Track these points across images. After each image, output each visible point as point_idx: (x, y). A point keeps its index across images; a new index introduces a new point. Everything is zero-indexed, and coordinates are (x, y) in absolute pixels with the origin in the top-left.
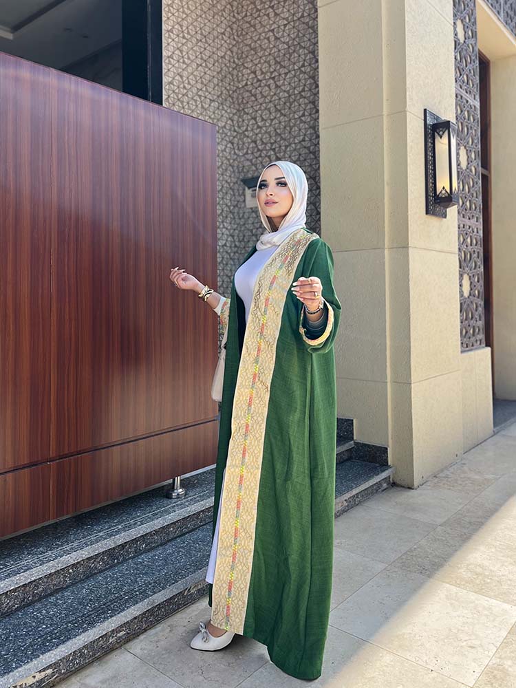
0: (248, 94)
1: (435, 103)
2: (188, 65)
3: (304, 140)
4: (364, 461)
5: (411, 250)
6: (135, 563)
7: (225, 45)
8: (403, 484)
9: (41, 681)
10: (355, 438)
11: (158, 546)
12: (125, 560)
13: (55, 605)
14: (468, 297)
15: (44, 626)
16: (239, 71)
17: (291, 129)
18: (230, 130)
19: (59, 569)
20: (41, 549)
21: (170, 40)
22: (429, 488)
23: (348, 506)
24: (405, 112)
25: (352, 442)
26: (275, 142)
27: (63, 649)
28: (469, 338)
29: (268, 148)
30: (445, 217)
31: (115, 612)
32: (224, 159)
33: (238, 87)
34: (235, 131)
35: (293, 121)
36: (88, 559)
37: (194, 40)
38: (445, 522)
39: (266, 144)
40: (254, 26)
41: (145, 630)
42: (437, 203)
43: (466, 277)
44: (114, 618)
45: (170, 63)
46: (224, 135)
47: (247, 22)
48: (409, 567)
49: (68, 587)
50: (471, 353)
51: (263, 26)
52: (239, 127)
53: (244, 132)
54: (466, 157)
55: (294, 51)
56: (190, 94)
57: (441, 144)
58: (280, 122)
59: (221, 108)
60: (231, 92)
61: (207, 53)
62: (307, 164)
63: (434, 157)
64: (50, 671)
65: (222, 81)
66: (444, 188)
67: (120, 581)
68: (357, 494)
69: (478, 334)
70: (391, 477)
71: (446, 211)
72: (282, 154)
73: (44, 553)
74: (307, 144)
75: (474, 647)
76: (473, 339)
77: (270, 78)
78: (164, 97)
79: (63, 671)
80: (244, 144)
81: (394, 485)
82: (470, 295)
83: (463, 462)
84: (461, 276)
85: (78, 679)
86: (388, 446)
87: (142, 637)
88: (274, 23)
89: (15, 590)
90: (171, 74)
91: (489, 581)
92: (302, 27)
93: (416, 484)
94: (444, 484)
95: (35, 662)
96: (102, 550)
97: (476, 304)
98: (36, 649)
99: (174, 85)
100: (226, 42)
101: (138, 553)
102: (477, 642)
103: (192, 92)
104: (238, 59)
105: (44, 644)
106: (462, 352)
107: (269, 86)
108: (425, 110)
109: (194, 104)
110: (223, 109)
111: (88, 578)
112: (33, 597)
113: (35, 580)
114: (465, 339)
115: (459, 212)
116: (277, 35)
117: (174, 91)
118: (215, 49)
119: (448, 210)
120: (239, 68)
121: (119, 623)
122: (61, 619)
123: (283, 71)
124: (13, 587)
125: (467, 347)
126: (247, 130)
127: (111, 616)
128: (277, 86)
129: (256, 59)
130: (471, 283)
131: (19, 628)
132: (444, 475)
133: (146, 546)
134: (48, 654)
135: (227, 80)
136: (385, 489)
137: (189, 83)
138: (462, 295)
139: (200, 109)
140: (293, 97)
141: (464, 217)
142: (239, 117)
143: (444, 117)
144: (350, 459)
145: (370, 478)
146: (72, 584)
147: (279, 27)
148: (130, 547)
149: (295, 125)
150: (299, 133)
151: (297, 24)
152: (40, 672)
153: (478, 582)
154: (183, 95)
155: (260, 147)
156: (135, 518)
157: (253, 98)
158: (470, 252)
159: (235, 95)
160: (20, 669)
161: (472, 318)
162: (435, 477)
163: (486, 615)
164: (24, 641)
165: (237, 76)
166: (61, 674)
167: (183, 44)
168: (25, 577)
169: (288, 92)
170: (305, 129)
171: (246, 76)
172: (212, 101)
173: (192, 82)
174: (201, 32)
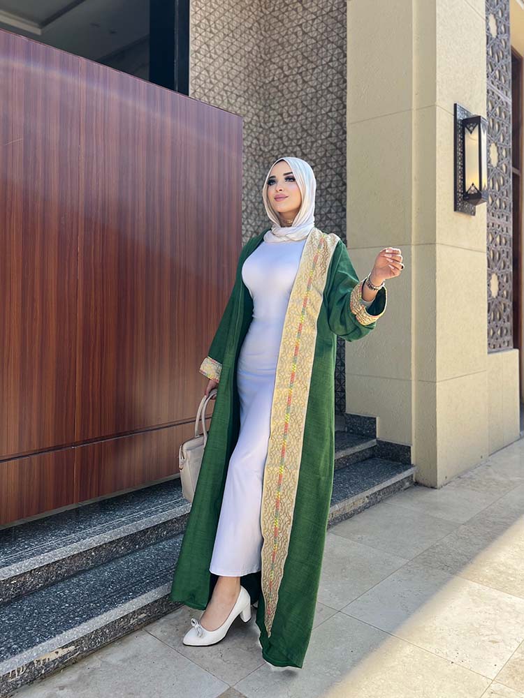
0: (275, 90)
1: (466, 98)
2: (215, 60)
3: (330, 136)
4: (387, 459)
5: (438, 247)
6: (156, 550)
7: (253, 40)
8: (426, 484)
9: (64, 657)
10: (377, 436)
11: (179, 534)
12: (146, 546)
13: (79, 586)
14: (497, 297)
15: (67, 605)
16: (265, 67)
17: (318, 125)
18: (256, 126)
19: (81, 551)
20: (64, 531)
21: (197, 35)
22: (452, 488)
23: (369, 502)
24: (434, 106)
25: (375, 440)
26: (302, 138)
27: (86, 627)
28: (497, 339)
29: (294, 144)
30: (474, 214)
31: (136, 594)
32: (249, 154)
33: (264, 83)
34: (261, 127)
35: (320, 117)
36: (110, 542)
37: (221, 35)
38: (468, 521)
39: (292, 140)
40: (282, 21)
41: (166, 614)
42: (465, 199)
43: (494, 277)
44: (135, 600)
45: (197, 57)
46: (249, 131)
47: (275, 17)
48: (430, 563)
49: (90, 569)
50: (499, 354)
51: (291, 21)
52: (265, 123)
53: (270, 128)
54: (497, 154)
55: (322, 46)
56: (216, 89)
57: (471, 140)
58: (306, 118)
59: (247, 103)
60: (257, 88)
61: (234, 48)
62: (333, 160)
63: (463, 152)
64: (72, 648)
65: (248, 76)
66: (473, 184)
67: (142, 565)
68: (379, 491)
69: (506, 335)
70: (414, 476)
71: (475, 208)
72: (308, 150)
73: (67, 535)
74: (334, 140)
75: (496, 642)
76: (500, 340)
77: (297, 73)
78: (191, 92)
79: (85, 649)
80: (269, 139)
81: (417, 484)
82: (498, 295)
83: (488, 463)
84: (489, 275)
85: (100, 657)
86: (412, 445)
87: (162, 620)
88: (302, 17)
89: (39, 569)
90: (198, 69)
91: (512, 579)
92: (330, 21)
93: (440, 482)
94: (468, 485)
95: (58, 637)
96: (123, 535)
97: (504, 304)
98: (60, 626)
99: (200, 80)
100: (253, 37)
101: (160, 539)
102: (498, 638)
103: (219, 87)
104: (266, 55)
105: (67, 621)
106: (489, 353)
107: (296, 82)
108: (455, 105)
109: (220, 98)
110: (249, 105)
111: (109, 561)
112: (56, 577)
113: (59, 561)
114: (492, 340)
115: (488, 211)
116: (305, 30)
117: (200, 86)
118: (242, 44)
119: (477, 207)
120: (266, 64)
121: (141, 605)
122: (84, 598)
123: (310, 66)
124: (37, 566)
125: (494, 348)
126: (273, 126)
127: (133, 598)
128: (304, 82)
129: (283, 55)
130: (500, 283)
131: (43, 606)
132: (468, 476)
133: (167, 533)
134: (71, 631)
135: (254, 76)
136: (408, 488)
137: (215, 78)
138: (490, 295)
139: (226, 104)
140: (320, 92)
141: (493, 216)
142: (265, 113)
143: (474, 112)
144: (372, 457)
145: (393, 475)
147: (307, 21)
148: (151, 533)
149: (321, 121)
150: (326, 129)
151: (326, 19)
152: (63, 648)
153: (501, 579)
154: (210, 90)
155: (286, 143)
156: (157, 505)
157: (280, 94)
158: (499, 251)
159: (261, 91)
160: (43, 644)
161: (500, 319)
162: (459, 477)
163: (509, 612)
164: (48, 617)
165: (264, 71)
166: (82, 651)
167: (210, 39)
168: (49, 557)
169: (315, 87)
170: (332, 125)
171: (273, 71)
172: (238, 96)
173: (219, 77)
174: (229, 26)
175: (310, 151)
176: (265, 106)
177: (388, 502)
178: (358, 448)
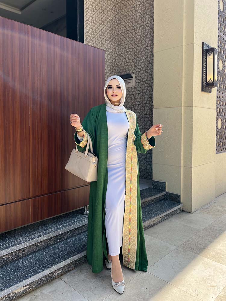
0: (122, 37)
1: (208, 39)
2: (95, 24)
3: (147, 58)
4: (170, 200)
5: (194, 108)
6: (67, 242)
8: (187, 211)
9: (24, 291)
10: (166, 190)
11: (77, 235)
12: (63, 241)
13: (32, 259)
14: (221, 129)
15: (26, 268)
16: (118, 27)
17: (141, 53)
18: (114, 53)
19: (33, 244)
21: (87, 13)
22: (199, 213)
23: (162, 220)
24: (193, 43)
25: (165, 192)
26: (134, 59)
27: (33, 278)
28: (220, 147)
29: (131, 61)
30: (211, 92)
31: (56, 263)
32: (111, 66)
33: (118, 34)
34: (117, 54)
35: (142, 49)
36: (46, 240)
37: (98, 13)
38: (204, 229)
39: (130, 59)
40: (126, 5)
41: (70, 271)
42: (207, 86)
43: (220, 120)
44: (56, 266)
45: (87, 23)
46: (111, 56)
47: (122, 4)
48: (186, 249)
49: (38, 251)
50: (221, 154)
51: (130, 5)
52: (118, 52)
53: (120, 54)
54: (222, 65)
55: (144, 16)
56: (96, 38)
57: (210, 59)
58: (137, 50)
59: (110, 43)
60: (115, 36)
61: (104, 18)
62: (148, 68)
63: (206, 65)
64: (28, 287)
65: (111, 31)
66: (210, 79)
67: (60, 249)
68: (166, 215)
69: (224, 145)
70: (182, 208)
71: (211, 90)
72: (137, 64)
73: (28, 236)
74: (148, 59)
75: (213, 287)
76: (222, 148)
77: (133, 29)
78: (85, 39)
79: (33, 287)
80: (120, 59)
81: (183, 211)
82: (221, 128)
83: (215, 202)
84: (217, 119)
85: (40, 290)
86: (181, 194)
87: (68, 274)
88: (135, 3)
89: (15, 252)
90: (88, 28)
91: (222, 256)
92: (147, 5)
93: (193, 211)
94: (205, 211)
95: (21, 283)
96: (52, 236)
97: (224, 132)
98: (22, 278)
99: (89, 33)
100: (113, 13)
101: (69, 237)
102: (215, 284)
103: (97, 36)
104: (119, 21)
105: (25, 275)
106: (216, 153)
107: (132, 33)
108: (203, 43)
109: (98, 41)
110: (111, 44)
111: (46, 247)
112: (22, 255)
113: (23, 248)
114: (218, 148)
115: (217, 90)
116: (136, 9)
117: (89, 36)
118: (108, 17)
119: (212, 89)
120: (119, 25)
121: (58, 268)
122: (34, 265)
123: (138, 26)
124: (13, 251)
125: (219, 151)
126: (122, 53)
127: (55, 265)
128: (136, 33)
129: (126, 21)
130: (222, 122)
131: (16, 268)
132: (205, 207)
133: (72, 235)
134: (26, 280)
135: (113, 31)
136: (179, 213)
137: (96, 32)
138: (217, 127)
139: (101, 44)
140: (143, 38)
141: (220, 93)
142: (119, 47)
143: (212, 46)
144: (164, 199)
145: (172, 208)
146: (40, 250)
147: (137, 5)
148: (65, 235)
149: (143, 51)
150: (145, 54)
151: (145, 4)
152: (23, 287)
153: (217, 257)
154: (93, 38)
155: (127, 61)
156: (67, 223)
157: (125, 39)
158: (222, 108)
159: (117, 37)
160: (14, 286)
161: (222, 138)
162: (202, 208)
163: (220, 272)
164: (17, 274)
165: (118, 29)
166: (32, 288)
167: (93, 14)
168: (19, 247)
169: (140, 36)
170: (148, 52)
171: (122, 29)
172: (106, 40)
173: (97, 32)
174: (102, 9)
175: (138, 64)
176: (118, 44)
177: (170, 219)
178: (157, 196)
